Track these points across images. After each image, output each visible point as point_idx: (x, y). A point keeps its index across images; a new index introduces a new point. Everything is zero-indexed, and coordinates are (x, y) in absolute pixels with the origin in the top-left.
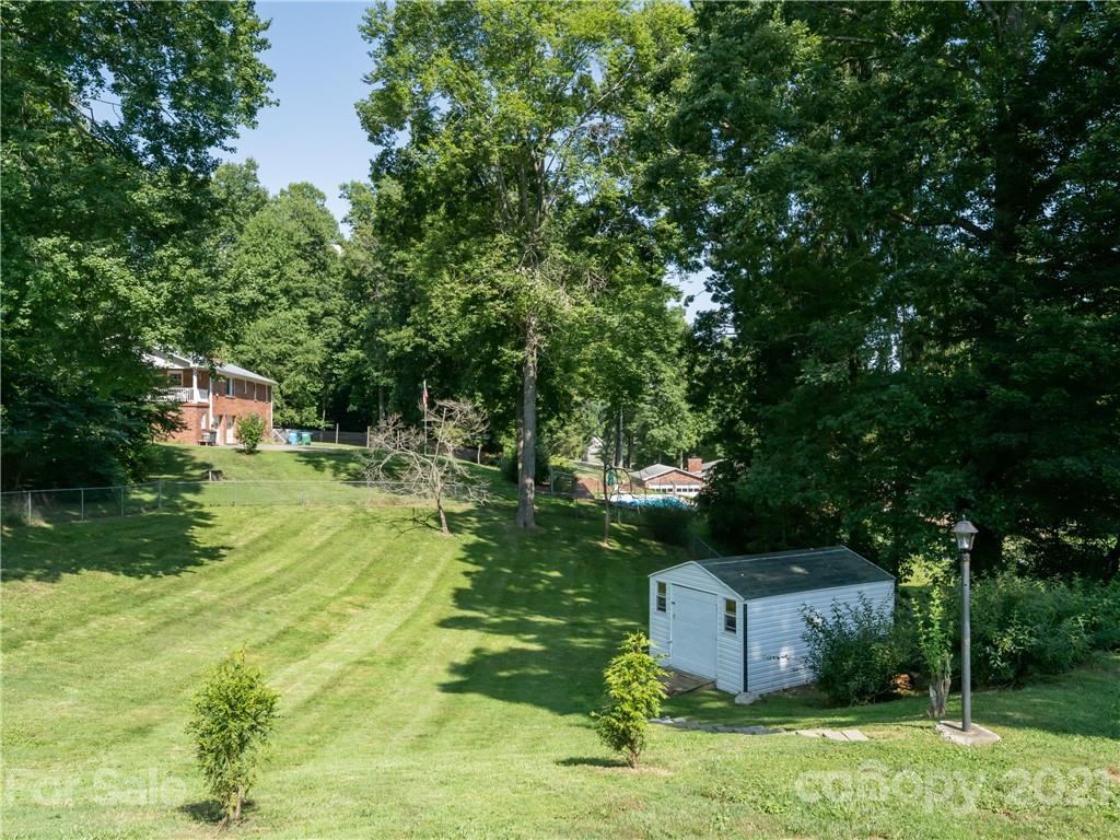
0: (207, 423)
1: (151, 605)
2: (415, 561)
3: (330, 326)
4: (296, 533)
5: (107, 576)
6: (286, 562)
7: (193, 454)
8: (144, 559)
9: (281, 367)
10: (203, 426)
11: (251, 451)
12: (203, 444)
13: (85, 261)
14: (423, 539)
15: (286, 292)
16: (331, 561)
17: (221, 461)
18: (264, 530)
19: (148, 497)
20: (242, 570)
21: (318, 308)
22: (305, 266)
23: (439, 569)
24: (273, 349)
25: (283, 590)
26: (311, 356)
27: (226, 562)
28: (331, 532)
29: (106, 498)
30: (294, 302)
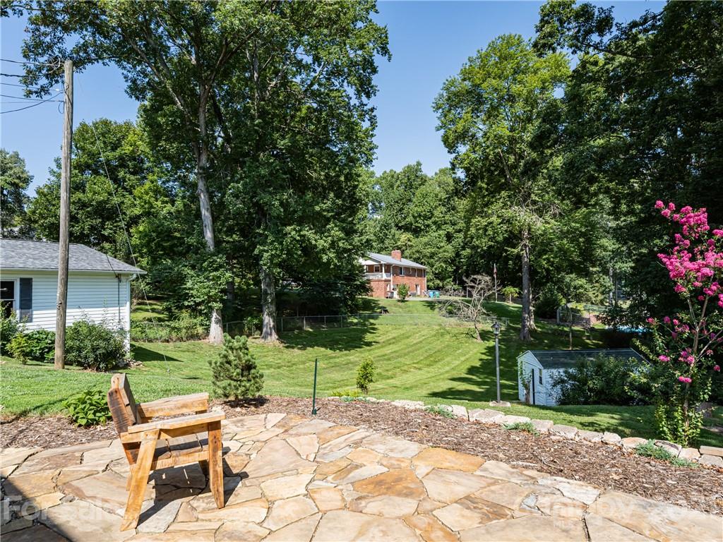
0: (390, 288)
1: (331, 361)
2: (457, 352)
3: (458, 238)
4: (408, 338)
5: (323, 349)
6: (398, 349)
7: (379, 302)
8: (340, 344)
9: (432, 260)
10: (388, 290)
11: (403, 301)
12: (387, 298)
13: (302, 233)
14: (466, 343)
15: (435, 223)
16: (416, 350)
17: (389, 305)
18: (394, 335)
19: (355, 321)
20: (376, 351)
21: (451, 229)
22: (444, 209)
23: (467, 356)
24: (428, 251)
25: (389, 359)
26: (446, 254)
27: (373, 347)
28: (424, 338)
29: (336, 320)
30: (439, 227)
